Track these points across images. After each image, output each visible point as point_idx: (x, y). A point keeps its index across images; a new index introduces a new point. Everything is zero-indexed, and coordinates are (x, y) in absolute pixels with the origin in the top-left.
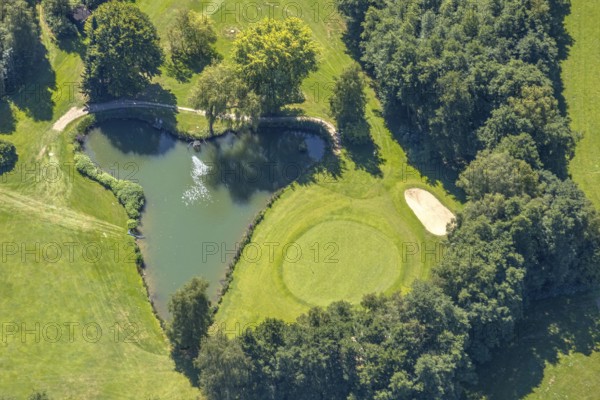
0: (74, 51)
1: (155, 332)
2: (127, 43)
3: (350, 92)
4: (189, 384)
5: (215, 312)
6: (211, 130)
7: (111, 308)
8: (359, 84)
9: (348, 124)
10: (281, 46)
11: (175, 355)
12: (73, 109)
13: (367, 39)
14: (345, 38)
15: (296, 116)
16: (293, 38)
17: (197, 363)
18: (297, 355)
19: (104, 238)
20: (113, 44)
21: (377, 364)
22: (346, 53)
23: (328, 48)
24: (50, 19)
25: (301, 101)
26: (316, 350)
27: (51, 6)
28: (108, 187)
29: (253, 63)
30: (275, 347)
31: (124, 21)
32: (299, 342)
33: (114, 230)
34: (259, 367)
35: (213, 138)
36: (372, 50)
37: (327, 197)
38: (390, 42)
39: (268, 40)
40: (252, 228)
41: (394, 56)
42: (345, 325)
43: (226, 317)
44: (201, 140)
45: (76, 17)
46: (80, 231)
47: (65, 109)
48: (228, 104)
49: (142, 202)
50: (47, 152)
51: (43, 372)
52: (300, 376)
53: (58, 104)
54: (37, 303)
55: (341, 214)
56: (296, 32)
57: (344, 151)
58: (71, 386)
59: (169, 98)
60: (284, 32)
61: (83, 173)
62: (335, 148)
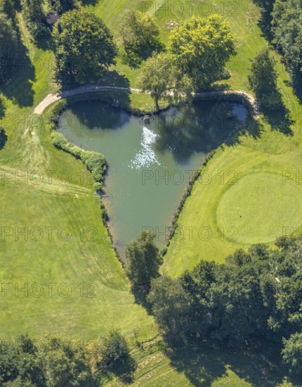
0: (49, 49)
1: (118, 272)
2: (87, 43)
3: (263, 70)
4: (146, 313)
5: (164, 253)
6: (157, 106)
7: (84, 256)
8: (269, 64)
9: (263, 95)
10: (206, 38)
11: (135, 290)
12: (49, 95)
13: (276, 25)
14: (260, 24)
15: (223, 90)
16: (216, 31)
17: (149, 299)
18: (226, 290)
19: (76, 199)
20: (75, 44)
21: (289, 293)
22: (262, 36)
23: (247, 33)
24: (29, 24)
25: (227, 77)
26: (240, 285)
27: (28, 15)
28: (78, 157)
29: (184, 53)
30: (209, 284)
31: (83, 25)
32: (227, 279)
33: (84, 192)
34: (197, 300)
35: (159, 112)
36: (280, 34)
37: (250, 154)
38: (292, 29)
39: (195, 34)
40: (191, 184)
41: (296, 39)
42: (262, 263)
43: (173, 257)
44: (149, 114)
45: (49, 21)
46: (57, 194)
47: (43, 96)
48: (168, 86)
49: (105, 168)
50: (30, 132)
51: (31, 310)
52: (229, 306)
53: (37, 92)
54: (25, 254)
55: (261, 168)
56: (217, 26)
57: (262, 116)
58: (53, 321)
59: (123, 82)
60: (207, 27)
61: (58, 147)
62: (255, 114)
